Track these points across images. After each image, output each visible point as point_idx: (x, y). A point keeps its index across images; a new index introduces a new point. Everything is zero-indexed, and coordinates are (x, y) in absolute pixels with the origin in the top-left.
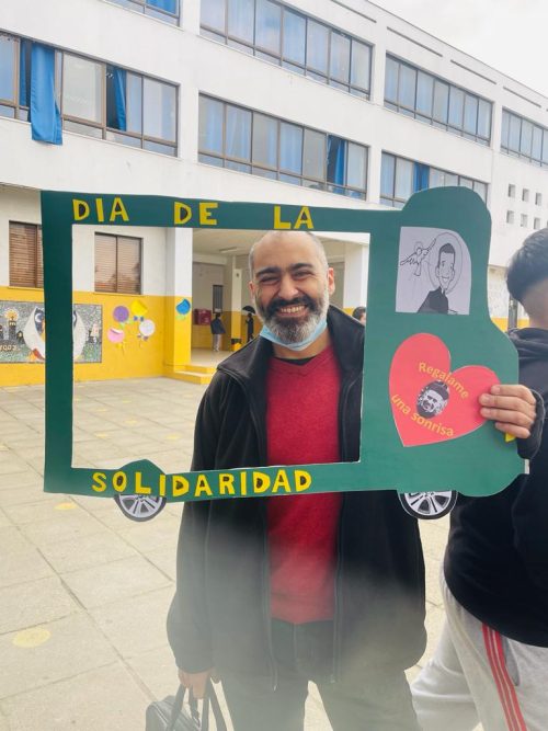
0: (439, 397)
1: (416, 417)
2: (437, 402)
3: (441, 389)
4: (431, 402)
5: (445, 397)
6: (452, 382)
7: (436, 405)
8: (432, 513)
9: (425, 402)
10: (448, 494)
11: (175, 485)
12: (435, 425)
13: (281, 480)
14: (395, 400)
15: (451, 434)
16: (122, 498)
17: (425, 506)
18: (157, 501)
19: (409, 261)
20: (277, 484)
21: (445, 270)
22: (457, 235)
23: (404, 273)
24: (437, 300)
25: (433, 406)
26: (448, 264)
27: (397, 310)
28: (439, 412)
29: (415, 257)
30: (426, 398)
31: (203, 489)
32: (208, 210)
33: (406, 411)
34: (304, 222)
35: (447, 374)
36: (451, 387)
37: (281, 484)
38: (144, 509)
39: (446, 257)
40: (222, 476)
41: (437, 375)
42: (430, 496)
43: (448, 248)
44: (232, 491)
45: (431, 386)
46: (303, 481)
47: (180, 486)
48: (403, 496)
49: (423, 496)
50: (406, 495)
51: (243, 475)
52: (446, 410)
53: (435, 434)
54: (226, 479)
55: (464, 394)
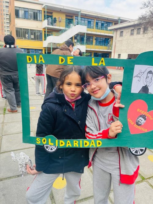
0: (143, 120)
1: (135, 125)
2: (142, 121)
3: (144, 117)
4: (140, 121)
5: (145, 119)
6: (148, 115)
7: (142, 122)
8: (139, 154)
9: (139, 121)
10: (144, 149)
11: (60, 143)
12: (141, 128)
13: (92, 143)
14: (129, 120)
15: (146, 131)
16: (45, 146)
17: (136, 152)
18: (55, 147)
19: (136, 76)
20: (91, 144)
21: (149, 80)
23: (135, 80)
24: (145, 89)
25: (141, 122)
26: (150, 78)
27: (132, 92)
28: (143, 124)
29: (139, 75)
30: (139, 120)
31: (69, 145)
32: (70, 59)
33: (133, 123)
34: (102, 63)
35: (146, 112)
36: (147, 117)
37: (93, 144)
38: (51, 149)
40: (74, 141)
41: (143, 113)
42: (138, 149)
43: (150, 72)
44: (77, 146)
45: (140, 116)
46: (99, 144)
47: (62, 144)
48: (130, 149)
49: (136, 149)
50: (131, 149)
51: (81, 141)
52: (145, 124)
53: (141, 131)
54: (76, 142)
55: (151, 119)
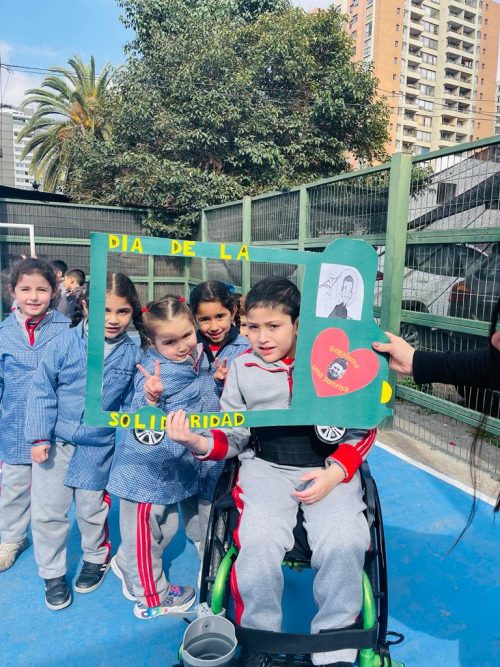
0: (341, 368)
2: (340, 371)
3: (342, 362)
4: (336, 371)
5: (345, 367)
6: (350, 359)
9: (333, 371)
12: (337, 385)
14: (314, 369)
15: (347, 390)
19: (324, 285)
21: (346, 292)
22: (355, 269)
23: (322, 292)
24: (341, 310)
26: (349, 289)
27: (317, 315)
28: (340, 377)
29: (328, 283)
30: (333, 368)
33: (321, 375)
35: (347, 353)
39: (348, 284)
41: (340, 353)
43: (349, 278)
45: (336, 361)
52: (345, 376)
55: (357, 366)
